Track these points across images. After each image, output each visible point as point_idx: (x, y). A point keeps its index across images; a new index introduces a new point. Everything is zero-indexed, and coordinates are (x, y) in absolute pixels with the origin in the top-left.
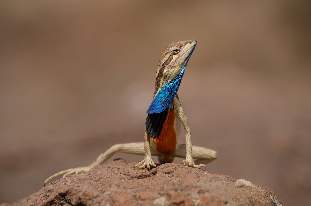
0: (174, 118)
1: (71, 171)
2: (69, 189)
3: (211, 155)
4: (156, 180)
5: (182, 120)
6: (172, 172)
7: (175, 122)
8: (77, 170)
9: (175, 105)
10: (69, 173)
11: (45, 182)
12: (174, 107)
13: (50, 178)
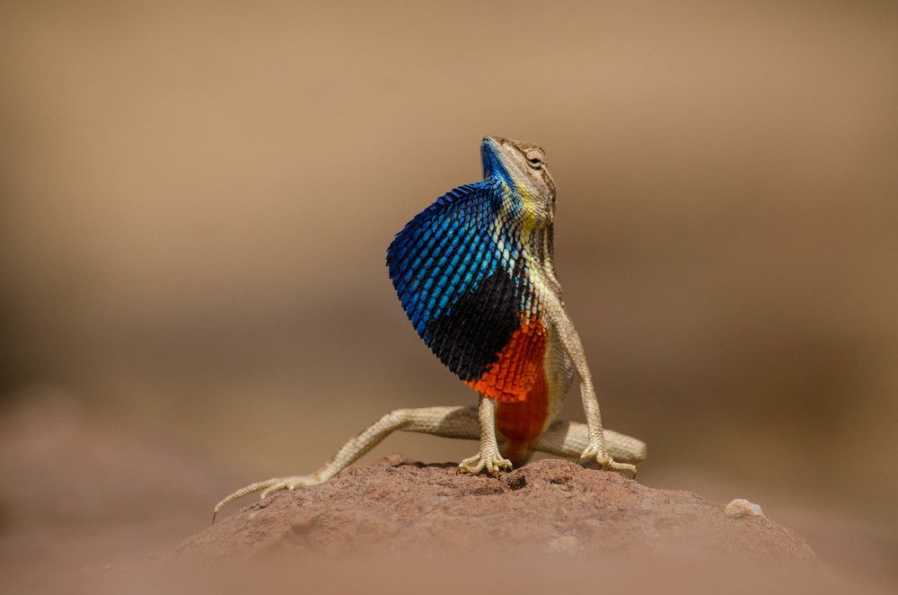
0: (544, 342)
1: (277, 483)
2: (319, 517)
3: (631, 451)
4: (536, 497)
5: (567, 346)
6: (567, 479)
7: (546, 355)
8: (292, 482)
9: (540, 307)
10: (273, 488)
11: (216, 509)
12: (538, 312)
13: (228, 498)
